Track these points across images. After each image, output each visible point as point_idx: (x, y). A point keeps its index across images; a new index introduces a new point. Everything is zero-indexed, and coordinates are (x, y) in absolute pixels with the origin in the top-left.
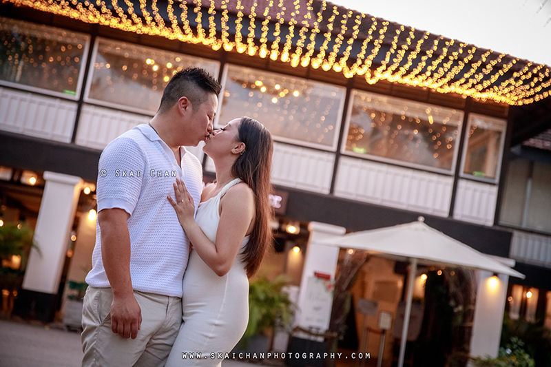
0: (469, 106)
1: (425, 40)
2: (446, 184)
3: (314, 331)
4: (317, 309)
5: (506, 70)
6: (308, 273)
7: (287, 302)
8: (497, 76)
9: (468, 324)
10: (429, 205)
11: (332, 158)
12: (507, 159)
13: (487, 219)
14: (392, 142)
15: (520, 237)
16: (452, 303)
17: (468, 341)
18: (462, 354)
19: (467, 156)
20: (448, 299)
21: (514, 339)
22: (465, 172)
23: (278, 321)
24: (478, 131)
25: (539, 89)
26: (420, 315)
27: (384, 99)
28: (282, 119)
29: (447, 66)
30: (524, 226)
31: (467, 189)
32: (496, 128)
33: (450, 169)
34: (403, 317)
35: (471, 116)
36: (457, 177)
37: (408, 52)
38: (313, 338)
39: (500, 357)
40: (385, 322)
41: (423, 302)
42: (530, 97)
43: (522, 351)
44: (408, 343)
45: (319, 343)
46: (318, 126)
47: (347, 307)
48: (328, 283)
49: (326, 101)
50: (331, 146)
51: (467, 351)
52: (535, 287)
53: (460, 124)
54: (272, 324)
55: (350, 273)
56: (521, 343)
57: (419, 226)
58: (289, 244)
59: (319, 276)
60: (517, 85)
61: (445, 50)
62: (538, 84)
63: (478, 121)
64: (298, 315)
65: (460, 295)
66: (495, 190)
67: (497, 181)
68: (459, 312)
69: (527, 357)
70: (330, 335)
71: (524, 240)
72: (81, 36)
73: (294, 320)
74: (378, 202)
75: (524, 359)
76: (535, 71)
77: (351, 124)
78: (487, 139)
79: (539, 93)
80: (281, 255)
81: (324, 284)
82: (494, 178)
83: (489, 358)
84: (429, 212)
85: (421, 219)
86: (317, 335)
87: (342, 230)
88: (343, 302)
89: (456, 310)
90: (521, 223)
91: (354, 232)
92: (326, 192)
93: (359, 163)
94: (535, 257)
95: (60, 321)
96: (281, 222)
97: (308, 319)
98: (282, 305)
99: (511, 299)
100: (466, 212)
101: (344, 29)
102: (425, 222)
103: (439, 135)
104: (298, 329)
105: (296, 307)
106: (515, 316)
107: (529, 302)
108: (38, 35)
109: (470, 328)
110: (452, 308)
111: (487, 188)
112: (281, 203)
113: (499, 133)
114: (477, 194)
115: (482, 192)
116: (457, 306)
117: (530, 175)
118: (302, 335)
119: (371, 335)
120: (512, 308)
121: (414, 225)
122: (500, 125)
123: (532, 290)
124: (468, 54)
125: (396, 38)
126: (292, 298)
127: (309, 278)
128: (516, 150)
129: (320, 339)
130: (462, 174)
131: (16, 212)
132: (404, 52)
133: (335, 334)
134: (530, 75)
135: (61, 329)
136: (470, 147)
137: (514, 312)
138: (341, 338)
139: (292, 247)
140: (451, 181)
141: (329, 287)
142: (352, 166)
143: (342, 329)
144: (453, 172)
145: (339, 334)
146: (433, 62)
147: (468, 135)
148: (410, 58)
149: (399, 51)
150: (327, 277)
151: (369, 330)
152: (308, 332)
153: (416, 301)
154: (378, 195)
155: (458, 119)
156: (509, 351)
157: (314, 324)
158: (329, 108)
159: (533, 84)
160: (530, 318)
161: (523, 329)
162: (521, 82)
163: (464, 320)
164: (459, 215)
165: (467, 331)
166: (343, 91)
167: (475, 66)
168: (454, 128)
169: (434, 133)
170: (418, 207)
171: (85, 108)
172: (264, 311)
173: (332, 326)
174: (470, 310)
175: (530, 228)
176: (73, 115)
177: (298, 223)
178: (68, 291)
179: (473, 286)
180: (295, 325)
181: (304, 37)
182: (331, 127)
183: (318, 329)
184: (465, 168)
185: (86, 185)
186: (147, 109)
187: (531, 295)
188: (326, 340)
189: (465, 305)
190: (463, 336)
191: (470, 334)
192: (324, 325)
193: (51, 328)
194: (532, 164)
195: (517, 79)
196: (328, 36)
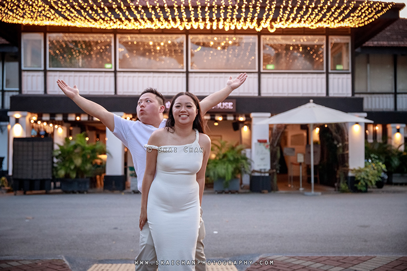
0: (328, 32)
1: (298, 7)
2: (322, 78)
3: (263, 171)
4: (262, 159)
5: (346, 13)
6: (254, 141)
7: (246, 159)
8: (342, 17)
9: (346, 152)
10: (315, 91)
11: (256, 75)
12: (354, 56)
13: (348, 93)
14: (288, 59)
15: (367, 97)
16: (336, 142)
17: (347, 162)
18: (345, 168)
19: (331, 60)
20: (333, 140)
21: (372, 155)
22: (331, 70)
23: (243, 169)
24: (335, 45)
25: (366, 19)
26: (319, 150)
27: (279, 37)
28: (225, 57)
29: (312, 17)
30: (369, 91)
31: (334, 78)
32: (345, 41)
33: (323, 70)
34: (310, 153)
35: (330, 37)
36: (327, 73)
37: (289, 15)
38: (263, 175)
39: (366, 166)
40: (301, 159)
41: (319, 143)
42: (362, 23)
43: (378, 161)
44: (315, 166)
45: (267, 177)
46: (246, 58)
47: (279, 155)
48: (266, 144)
49: (247, 44)
50: (255, 69)
51: (348, 167)
52: (380, 123)
53: (324, 42)
54: (240, 172)
55: (277, 137)
56: (376, 157)
57: (311, 105)
58: (241, 125)
59: (260, 141)
60: (354, 19)
61: (310, 10)
62: (366, 16)
63: (334, 39)
64: (252, 164)
65: (339, 137)
66: (350, 76)
67: (350, 71)
68: (340, 147)
69: (381, 163)
70: (271, 171)
71: (370, 99)
72: (108, 35)
73: (251, 167)
74: (286, 95)
75: (379, 165)
76: (363, 11)
77: (264, 54)
78: (341, 47)
79: (367, 21)
80: (238, 132)
81: (264, 145)
82: (348, 70)
83: (360, 168)
84: (315, 95)
85: (311, 101)
86: (265, 173)
87: (269, 114)
88: (276, 153)
89: (338, 146)
90: (367, 89)
91: (276, 114)
92: (257, 95)
93: (272, 76)
94: (377, 107)
95: (129, 188)
96: (235, 116)
97: (258, 165)
98: (244, 161)
99: (367, 132)
100: (336, 92)
101: (251, 10)
102: (313, 102)
103: (313, 50)
104: (254, 171)
105: (251, 160)
106: (371, 141)
107: (378, 131)
108: (87, 40)
109: (348, 154)
110: (336, 146)
111: (345, 76)
112: (233, 106)
113: (348, 44)
114: (340, 80)
115: (343, 78)
116: (338, 144)
117: (368, 62)
118: (256, 174)
119: (294, 166)
120: (369, 137)
121: (308, 105)
122: (347, 39)
123: (378, 125)
124: (323, 9)
125: (281, 10)
126: (248, 156)
127: (255, 144)
128: (358, 50)
129: (267, 175)
130: (330, 71)
131: (94, 133)
132: (287, 15)
133: (274, 171)
134: (360, 13)
135: (130, 193)
136: (332, 54)
137: (370, 139)
138: (278, 172)
139: (243, 126)
140: (324, 76)
141: (267, 146)
142: (268, 78)
143: (278, 167)
144: (325, 71)
145: (277, 170)
146: (304, 17)
147: (330, 48)
148: (291, 17)
149: (284, 15)
150: (265, 141)
151: (292, 164)
152: (260, 172)
153: (315, 143)
154: (285, 91)
155: (323, 39)
156: (370, 161)
157: (262, 167)
158: (250, 47)
159: (362, 17)
160: (379, 140)
161: (376, 147)
162: (356, 17)
163: (343, 151)
164: (332, 94)
165: (346, 156)
166: (256, 37)
167: (328, 14)
168: (321, 46)
169: (311, 50)
170: (309, 94)
171: (118, 74)
172: (234, 166)
173: (272, 167)
174: (346, 144)
175: (372, 91)
176: (113, 79)
177: (244, 115)
178: (129, 172)
179: (345, 131)
180: (252, 169)
181: (230, 17)
182: (253, 58)
183: (265, 170)
184: (331, 67)
185: (127, 115)
186: (151, 68)
187: (378, 128)
188: (270, 174)
189: (343, 143)
190: (344, 159)
191: (348, 157)
192: (268, 167)
193: (125, 193)
194: (368, 56)
195: (353, 17)
196: (243, 14)
